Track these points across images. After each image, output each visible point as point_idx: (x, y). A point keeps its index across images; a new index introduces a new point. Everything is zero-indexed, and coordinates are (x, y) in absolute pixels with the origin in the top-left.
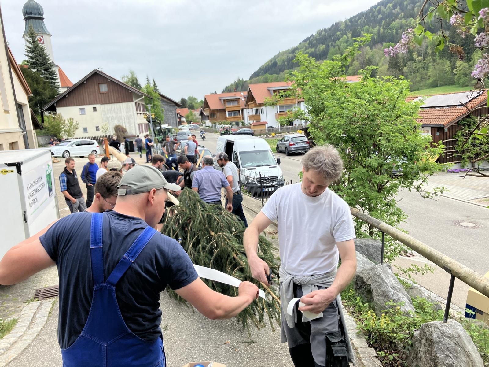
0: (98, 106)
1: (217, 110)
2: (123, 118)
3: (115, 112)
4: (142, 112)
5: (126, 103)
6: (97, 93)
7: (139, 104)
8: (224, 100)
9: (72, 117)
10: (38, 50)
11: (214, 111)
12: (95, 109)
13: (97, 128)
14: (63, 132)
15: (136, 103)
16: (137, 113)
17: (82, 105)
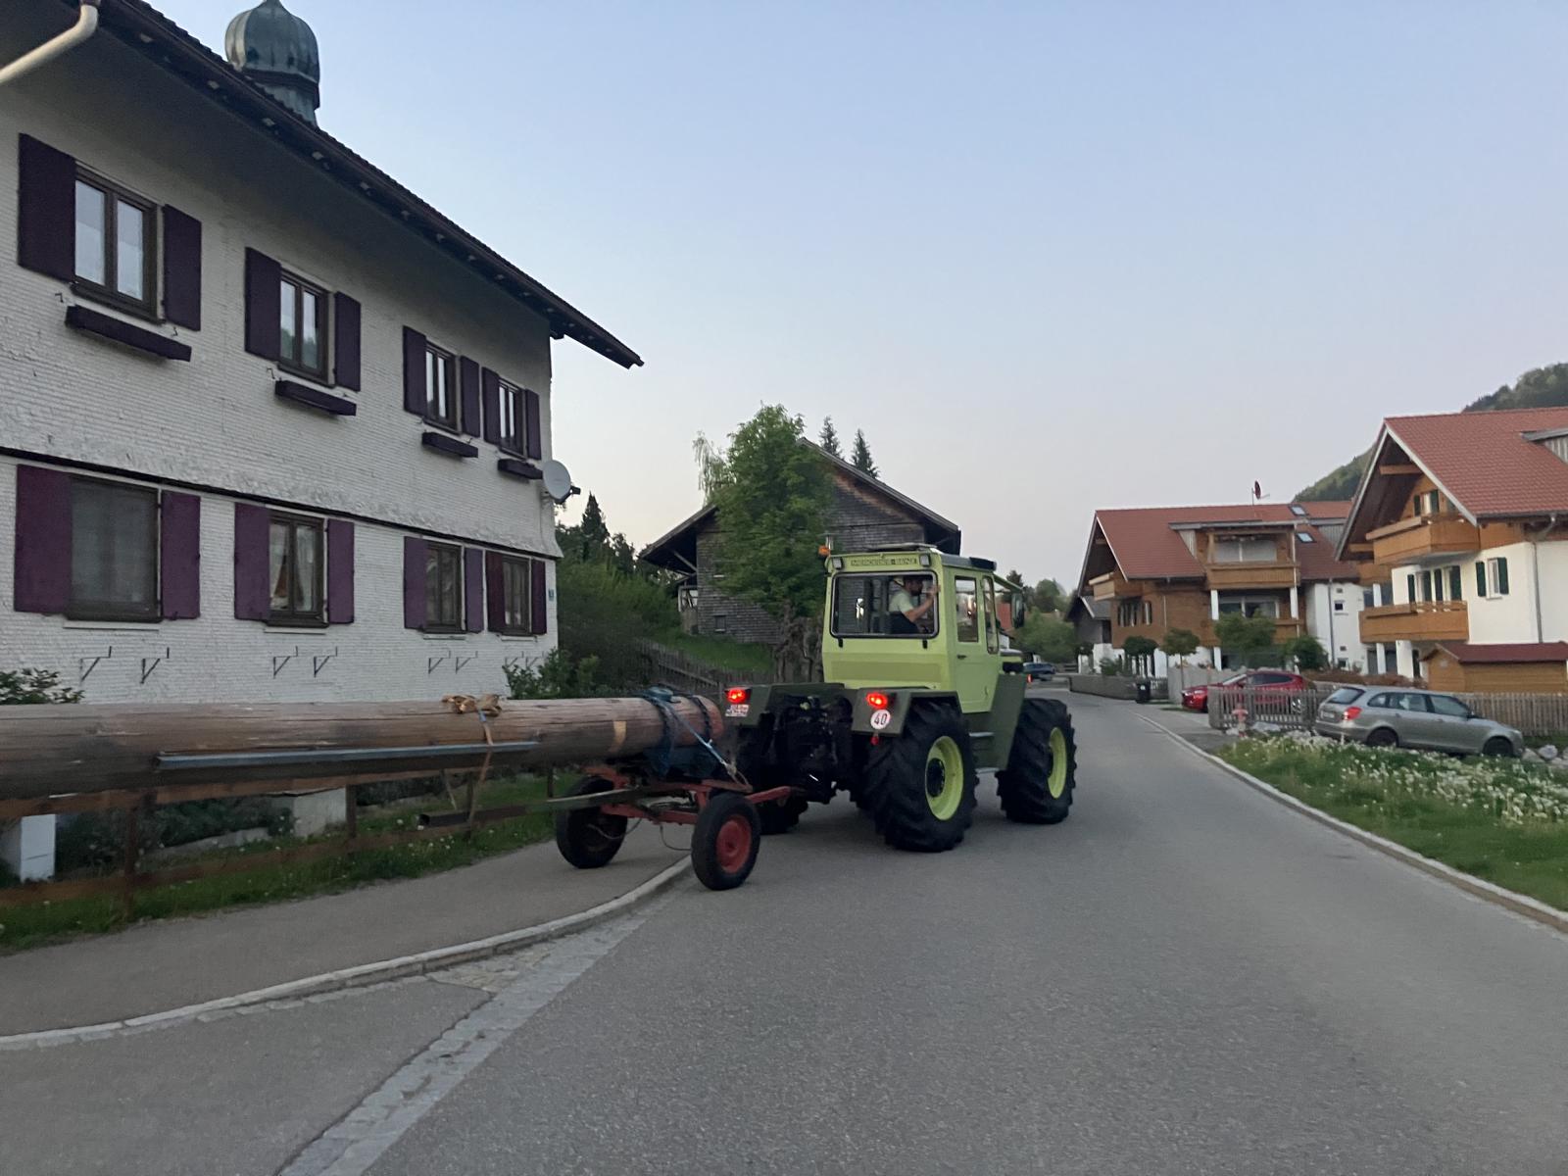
1: (1159, 581)
8: (1202, 533)
11: (1139, 584)
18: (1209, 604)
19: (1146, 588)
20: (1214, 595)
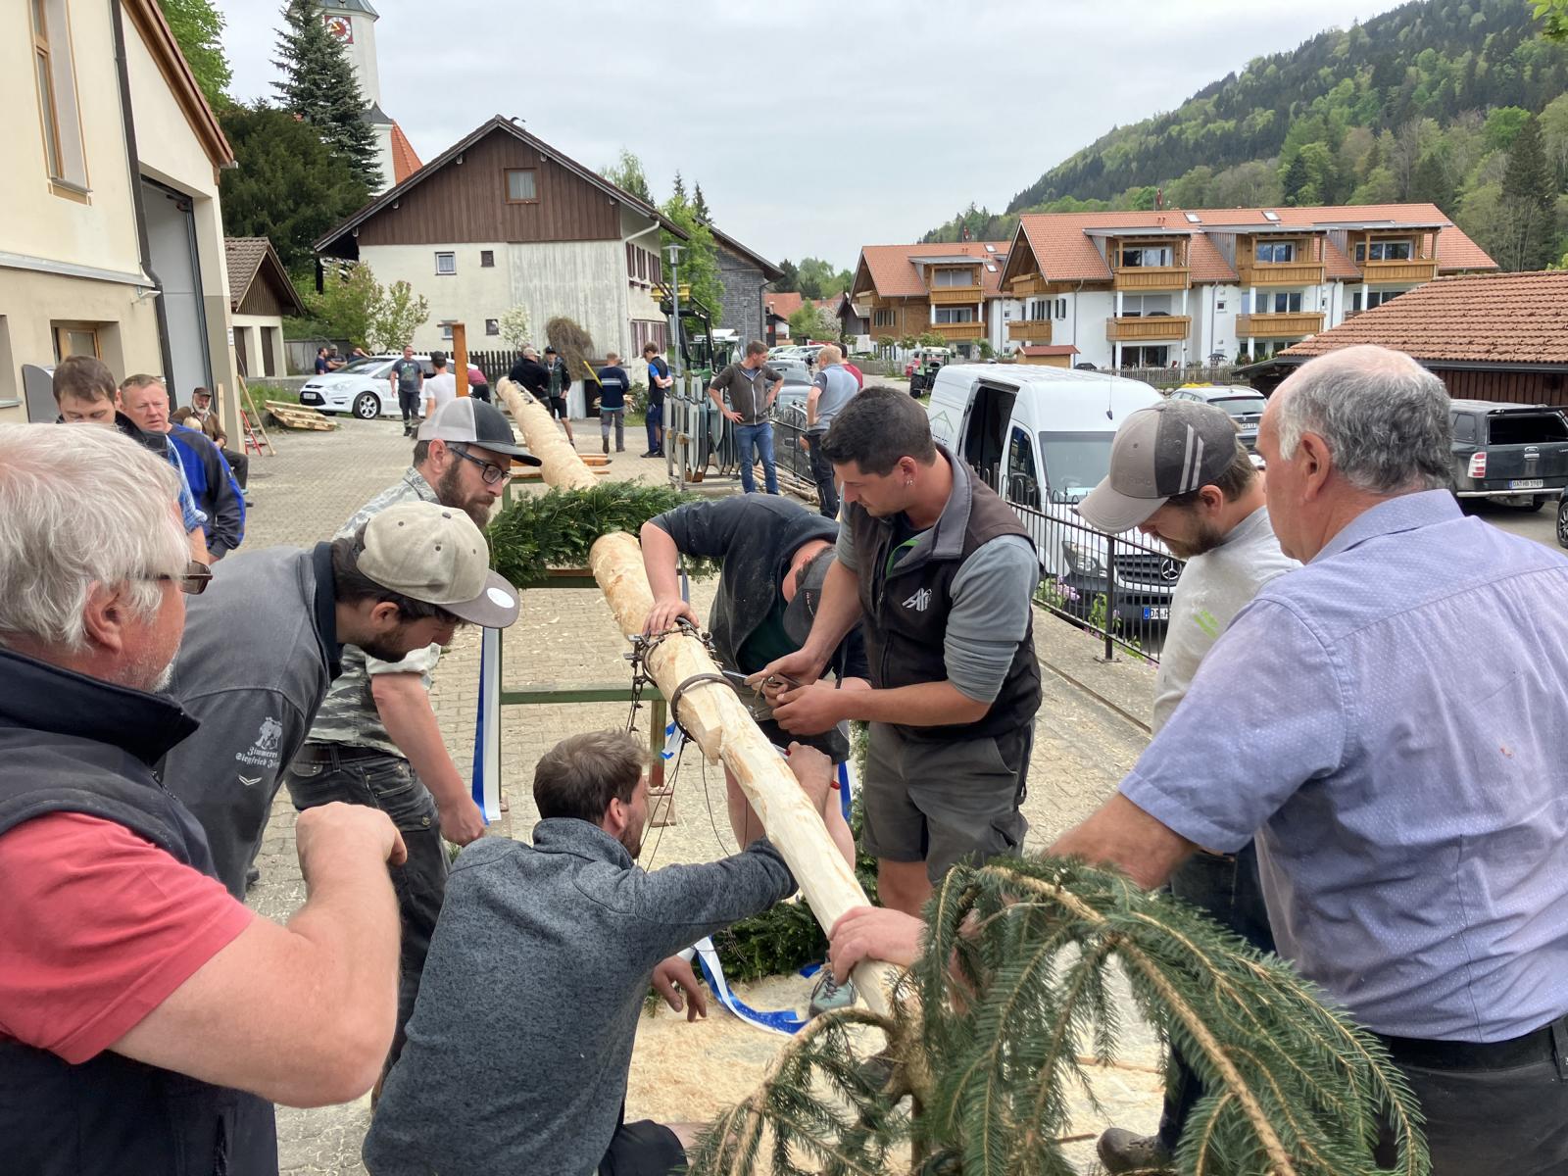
0: (498, 249)
1: (901, 299)
2: (581, 296)
3: (555, 273)
4: (647, 282)
5: (596, 245)
6: (498, 203)
7: (642, 253)
8: (927, 267)
9: (405, 279)
10: (319, 50)
11: (888, 300)
12: (488, 259)
13: (491, 328)
14: (372, 331)
15: (629, 247)
16: (632, 284)
17: (445, 241)
18: (929, 313)
19: (892, 302)
20: (933, 308)
